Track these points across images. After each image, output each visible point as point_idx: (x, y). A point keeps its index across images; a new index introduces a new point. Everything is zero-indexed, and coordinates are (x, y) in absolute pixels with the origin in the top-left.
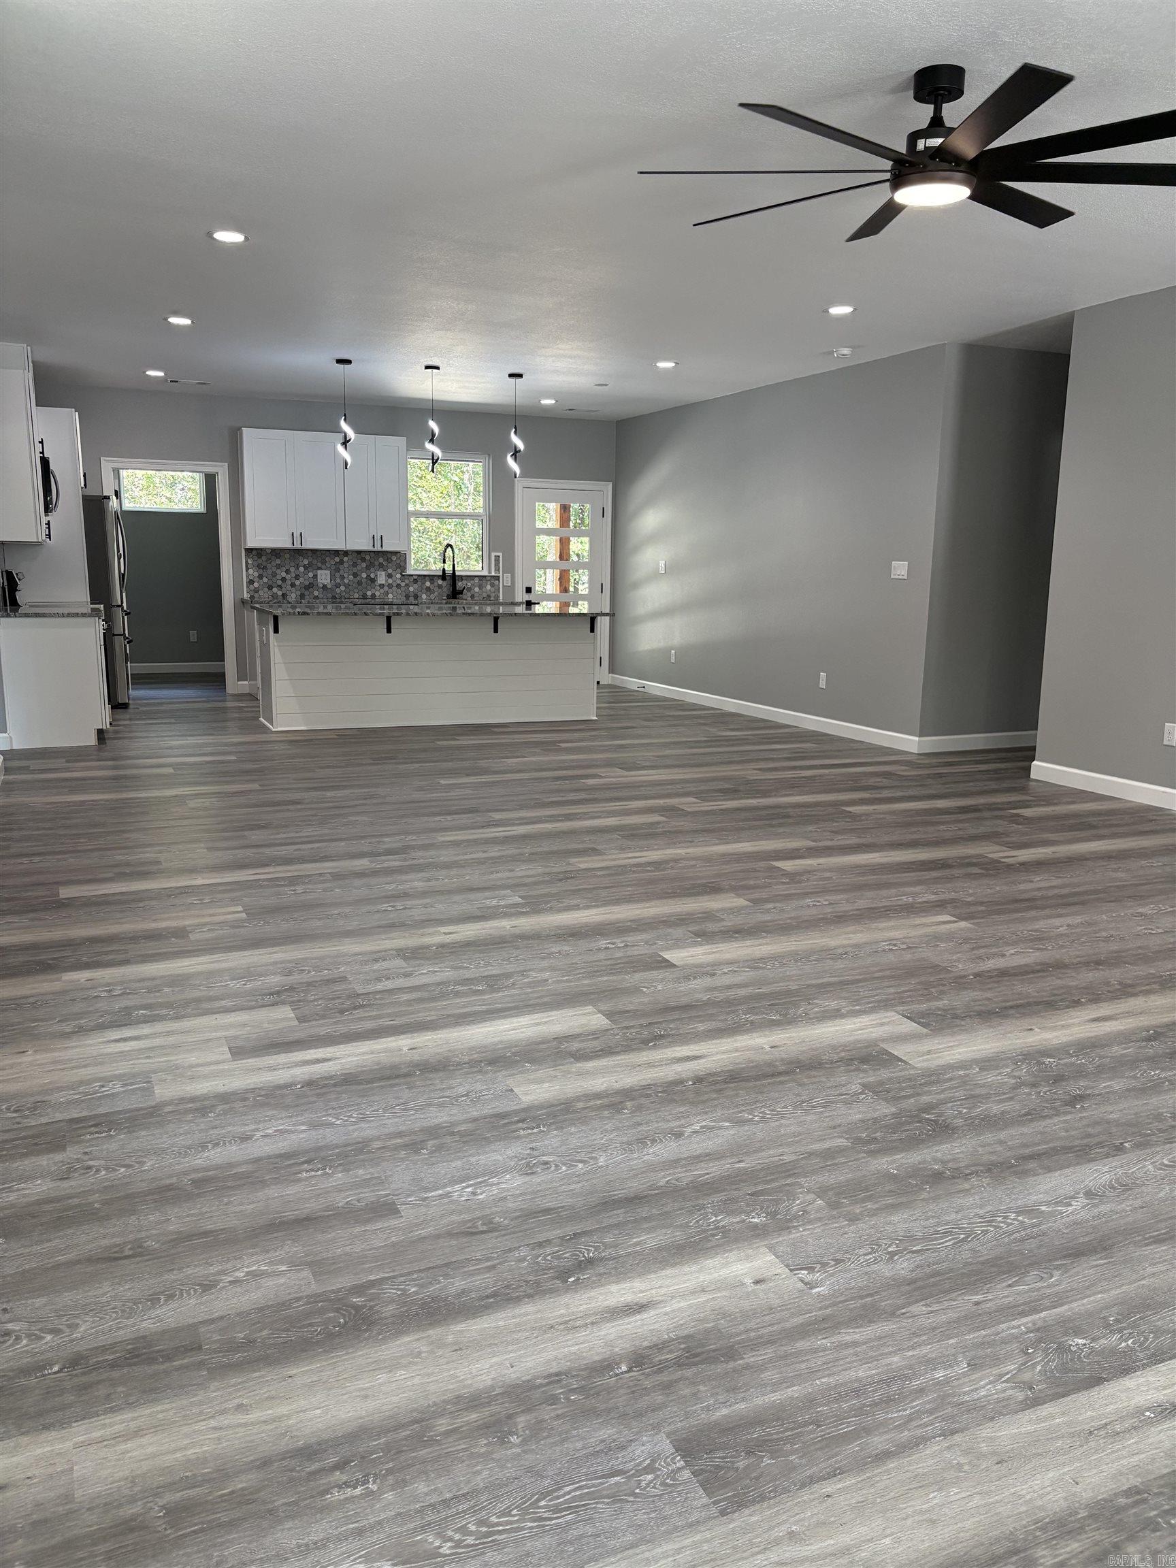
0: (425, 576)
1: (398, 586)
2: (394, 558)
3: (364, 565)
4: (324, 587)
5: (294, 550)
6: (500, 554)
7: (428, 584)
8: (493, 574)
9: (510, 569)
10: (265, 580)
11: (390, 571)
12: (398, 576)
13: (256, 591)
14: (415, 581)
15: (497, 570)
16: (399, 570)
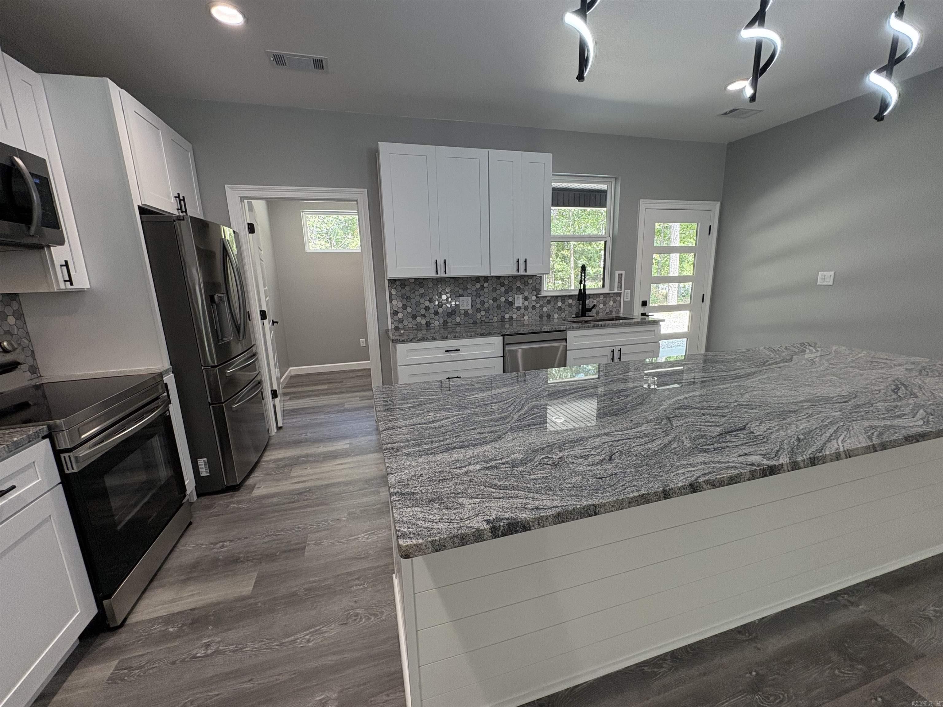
0: (557, 297)
1: (534, 307)
2: (530, 281)
3: (503, 289)
4: (466, 313)
5: (437, 279)
6: (623, 272)
7: (560, 304)
8: (616, 291)
9: (631, 286)
10: (409, 310)
11: (526, 294)
12: (534, 298)
13: (401, 321)
14: (549, 302)
15: (620, 287)
16: (534, 293)
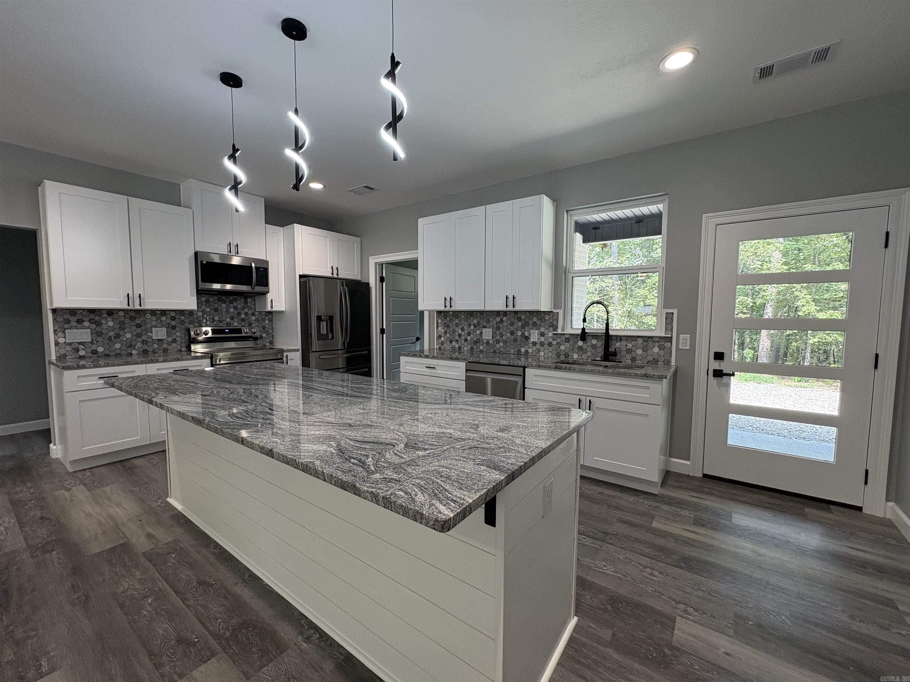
1: (550, 344)
2: (547, 318)
3: (520, 324)
4: (488, 343)
6: (675, 311)
7: (580, 343)
8: (664, 334)
9: (688, 329)
11: (543, 330)
12: (551, 334)
14: (567, 340)
15: (670, 329)
16: (551, 329)
